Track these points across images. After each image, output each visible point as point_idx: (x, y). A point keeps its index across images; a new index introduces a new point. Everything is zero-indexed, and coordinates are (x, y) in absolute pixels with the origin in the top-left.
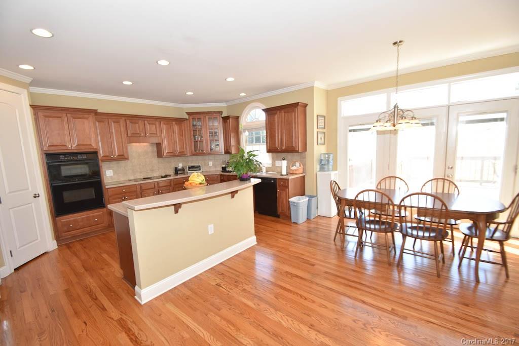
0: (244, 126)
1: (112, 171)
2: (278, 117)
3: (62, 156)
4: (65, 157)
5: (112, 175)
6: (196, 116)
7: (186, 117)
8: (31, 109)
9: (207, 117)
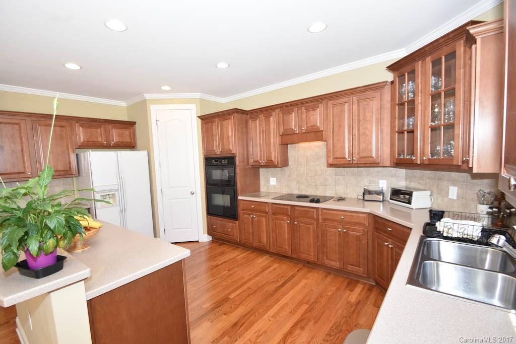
3: (213, 161)
5: (275, 184)
6: (407, 70)
8: (200, 120)
9: (429, 60)
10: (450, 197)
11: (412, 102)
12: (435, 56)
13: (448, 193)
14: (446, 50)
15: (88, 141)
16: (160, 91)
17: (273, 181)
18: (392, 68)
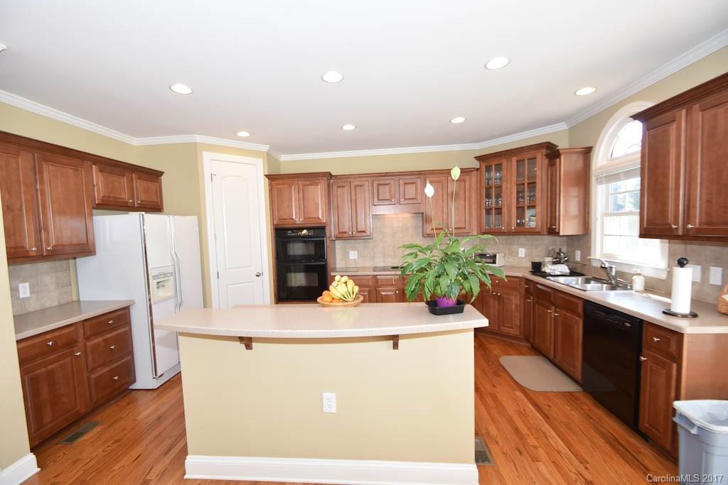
0: (602, 167)
1: (356, 252)
2: (680, 128)
3: (289, 232)
4: (293, 232)
5: (356, 257)
6: (493, 163)
7: (476, 164)
8: (267, 179)
9: (514, 159)
10: (520, 256)
11: (499, 187)
12: (520, 157)
13: (518, 253)
14: (530, 155)
15: (109, 197)
16: (234, 137)
17: (353, 255)
18: (479, 158)
